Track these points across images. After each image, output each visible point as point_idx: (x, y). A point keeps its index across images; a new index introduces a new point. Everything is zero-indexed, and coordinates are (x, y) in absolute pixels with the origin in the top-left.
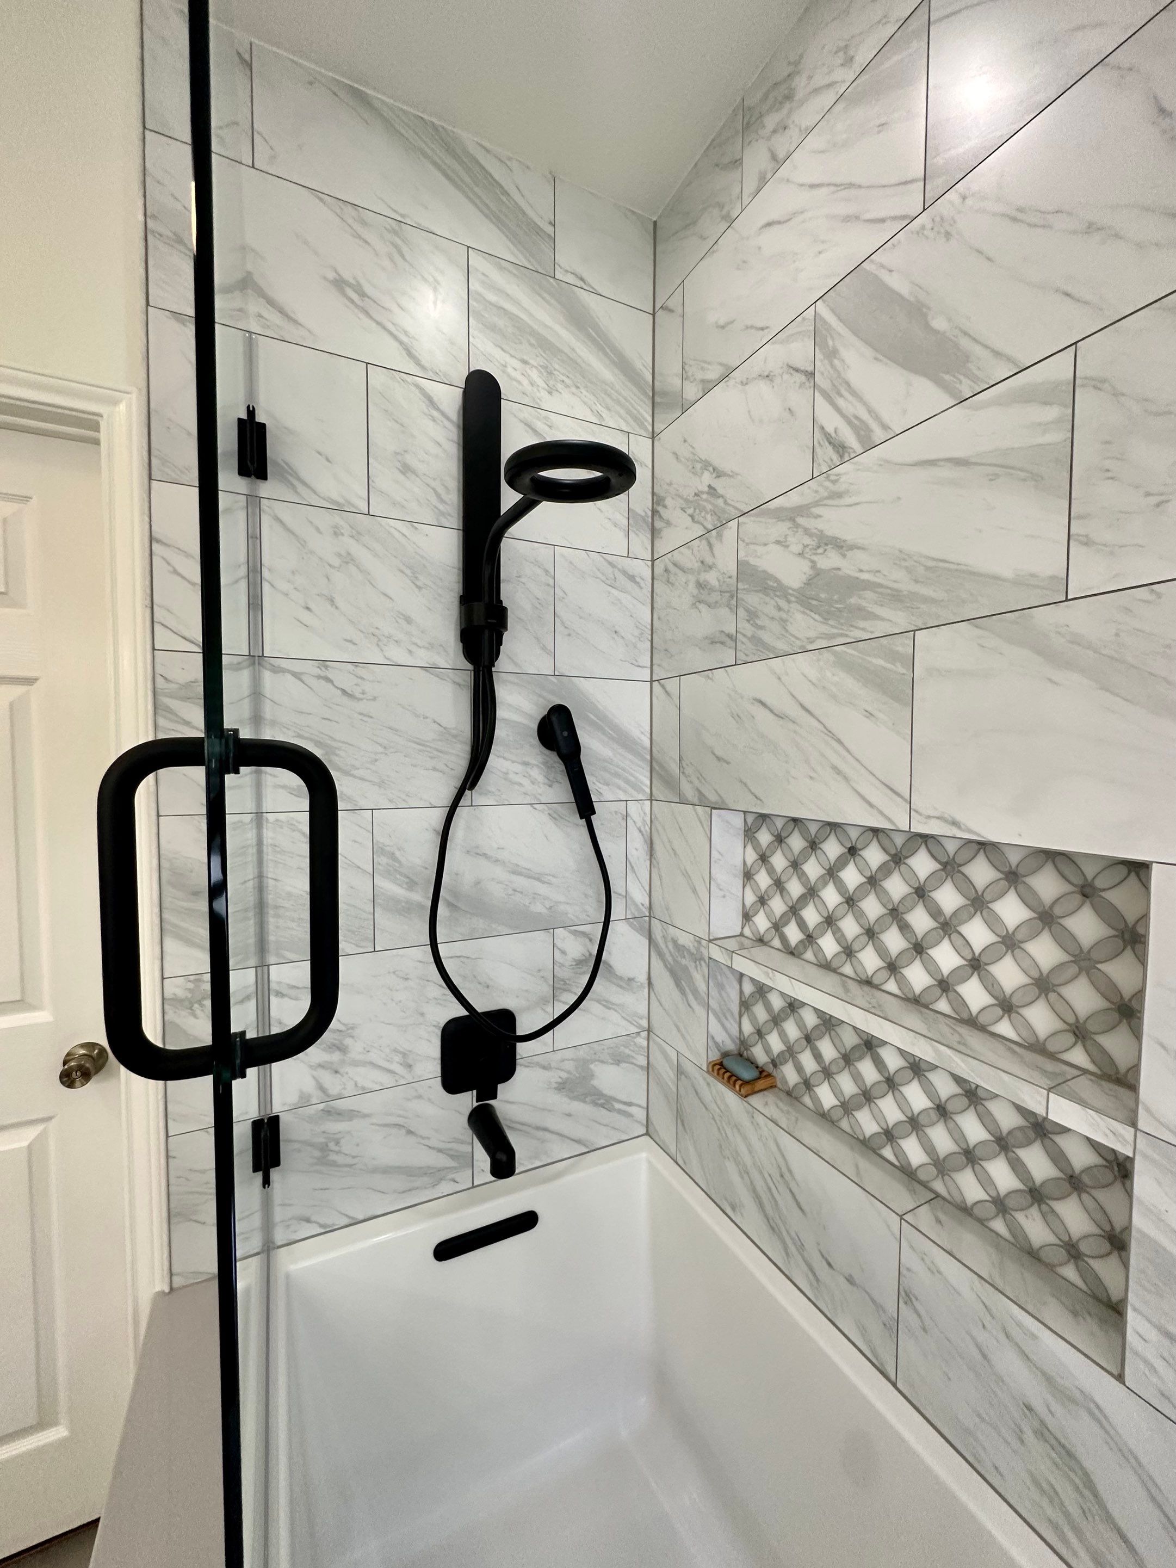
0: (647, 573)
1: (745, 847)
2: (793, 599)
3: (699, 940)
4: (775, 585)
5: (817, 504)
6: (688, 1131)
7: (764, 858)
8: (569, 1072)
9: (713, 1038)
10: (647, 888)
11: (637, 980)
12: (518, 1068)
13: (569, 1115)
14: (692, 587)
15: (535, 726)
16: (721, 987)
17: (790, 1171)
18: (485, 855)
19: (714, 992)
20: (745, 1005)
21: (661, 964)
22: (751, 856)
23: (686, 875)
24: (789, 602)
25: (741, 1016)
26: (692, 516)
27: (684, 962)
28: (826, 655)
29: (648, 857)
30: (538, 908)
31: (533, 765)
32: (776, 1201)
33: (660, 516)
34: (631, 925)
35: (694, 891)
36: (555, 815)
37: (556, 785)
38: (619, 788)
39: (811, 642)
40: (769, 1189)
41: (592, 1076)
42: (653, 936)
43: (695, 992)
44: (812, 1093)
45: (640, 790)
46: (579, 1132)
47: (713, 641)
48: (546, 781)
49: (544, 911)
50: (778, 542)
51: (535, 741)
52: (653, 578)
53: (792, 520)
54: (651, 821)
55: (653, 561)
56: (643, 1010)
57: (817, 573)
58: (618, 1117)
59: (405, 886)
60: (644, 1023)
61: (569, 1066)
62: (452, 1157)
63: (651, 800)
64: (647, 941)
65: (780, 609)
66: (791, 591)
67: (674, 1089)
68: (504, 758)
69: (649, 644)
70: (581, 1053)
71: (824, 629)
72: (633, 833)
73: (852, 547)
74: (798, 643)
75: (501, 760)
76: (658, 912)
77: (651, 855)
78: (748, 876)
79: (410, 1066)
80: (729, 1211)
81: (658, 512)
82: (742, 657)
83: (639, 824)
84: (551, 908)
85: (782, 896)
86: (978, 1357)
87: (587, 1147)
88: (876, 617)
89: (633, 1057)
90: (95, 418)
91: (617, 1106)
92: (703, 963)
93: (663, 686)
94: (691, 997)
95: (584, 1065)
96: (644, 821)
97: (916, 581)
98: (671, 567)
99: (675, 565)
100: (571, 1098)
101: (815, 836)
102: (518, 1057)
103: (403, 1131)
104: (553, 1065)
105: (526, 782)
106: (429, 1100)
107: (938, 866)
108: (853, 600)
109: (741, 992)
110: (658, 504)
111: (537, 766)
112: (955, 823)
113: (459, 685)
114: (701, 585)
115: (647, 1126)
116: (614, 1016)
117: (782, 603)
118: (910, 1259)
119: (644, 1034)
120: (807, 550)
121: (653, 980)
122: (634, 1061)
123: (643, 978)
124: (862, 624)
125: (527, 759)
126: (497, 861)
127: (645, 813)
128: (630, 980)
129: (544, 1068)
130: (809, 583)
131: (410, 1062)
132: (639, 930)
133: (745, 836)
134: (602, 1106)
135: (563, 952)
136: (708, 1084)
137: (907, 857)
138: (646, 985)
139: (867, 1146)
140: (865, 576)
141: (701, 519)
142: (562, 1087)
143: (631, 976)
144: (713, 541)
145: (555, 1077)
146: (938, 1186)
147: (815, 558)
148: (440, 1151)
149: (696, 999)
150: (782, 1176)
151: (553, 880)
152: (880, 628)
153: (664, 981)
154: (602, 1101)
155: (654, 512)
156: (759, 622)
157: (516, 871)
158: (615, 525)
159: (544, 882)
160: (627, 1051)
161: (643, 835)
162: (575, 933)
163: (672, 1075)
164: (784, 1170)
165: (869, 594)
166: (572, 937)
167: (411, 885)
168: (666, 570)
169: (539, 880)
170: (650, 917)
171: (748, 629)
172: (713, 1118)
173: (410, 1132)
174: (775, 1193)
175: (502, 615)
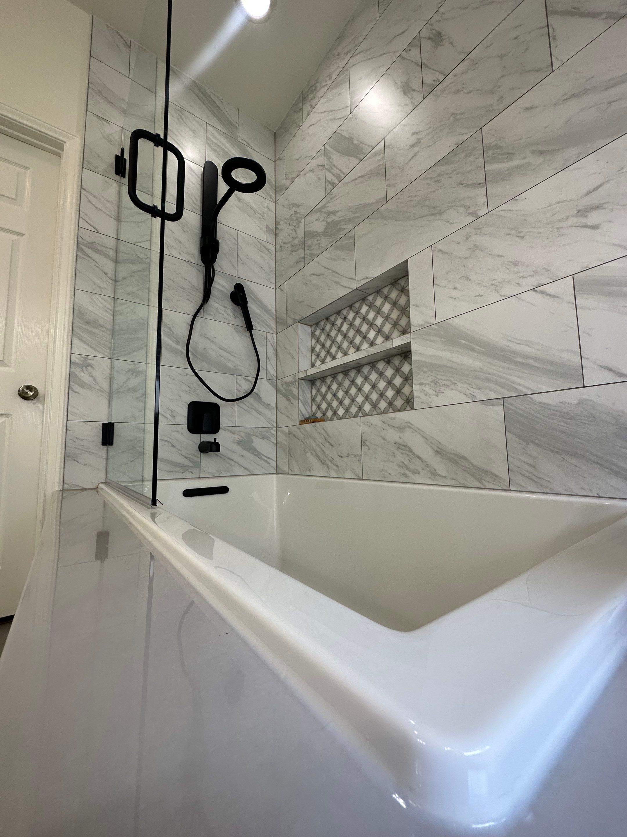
0: (274, 249)
1: (311, 340)
2: (321, 235)
3: (294, 375)
4: (316, 234)
5: (327, 203)
6: (292, 456)
7: (318, 340)
8: (242, 437)
9: (301, 411)
10: (275, 368)
11: (271, 405)
12: (220, 430)
13: (242, 456)
14: (290, 248)
15: (229, 294)
16: (304, 392)
18: (208, 338)
19: (301, 393)
20: (313, 400)
21: (281, 396)
22: (314, 341)
23: (290, 354)
24: (320, 237)
25: (312, 405)
26: (289, 224)
27: (289, 388)
28: (332, 248)
30: (229, 365)
31: (228, 309)
33: (278, 229)
34: (268, 382)
35: (293, 357)
36: (237, 330)
37: (237, 318)
38: (263, 326)
39: (327, 246)
40: (322, 449)
41: (252, 441)
42: (278, 388)
43: (294, 397)
45: (272, 330)
46: (246, 465)
47: (297, 263)
48: (233, 316)
49: (232, 367)
50: (317, 220)
51: (229, 300)
52: (276, 251)
53: (320, 211)
54: (276, 342)
55: (276, 245)
56: (274, 418)
57: (328, 223)
58: (264, 463)
59: (175, 342)
60: (275, 424)
61: (243, 435)
62: (191, 461)
63: (276, 334)
64: (275, 391)
65: (318, 240)
66: (321, 233)
67: (286, 443)
68: (217, 303)
69: (275, 275)
70: (248, 430)
71: (331, 240)
72: (269, 345)
73: (337, 211)
74: (324, 248)
75: (215, 303)
76: (279, 377)
77: (276, 356)
78: (313, 350)
79: (174, 417)
81: (277, 228)
82: (306, 262)
83: (272, 342)
84: (235, 366)
85: (324, 349)
87: (250, 473)
88: (345, 229)
89: (270, 438)
90: (63, 143)
91: (264, 458)
92: (296, 383)
93: (280, 289)
94: (292, 400)
95: (249, 435)
97: (354, 214)
98: (283, 245)
99: (284, 243)
100: (243, 449)
101: (334, 321)
102: (220, 425)
103: (170, 444)
104: (236, 432)
105: (225, 314)
106: (182, 434)
107: (368, 307)
108: (338, 227)
109: (312, 396)
110: (277, 225)
111: (230, 309)
112: (367, 278)
113: (199, 271)
114: (293, 246)
115: (276, 470)
116: (262, 418)
117: (319, 238)
118: (365, 428)
119: (275, 429)
120: (325, 218)
121: (278, 406)
123: (274, 405)
124: (341, 233)
125: (226, 305)
126: (213, 342)
127: (274, 339)
128: (268, 405)
129: (232, 433)
130: (326, 228)
131: (174, 415)
132: (272, 385)
133: (311, 336)
134: (257, 456)
135: (240, 386)
136: (299, 429)
138: (275, 409)
140: (341, 219)
141: (292, 224)
142: (239, 443)
143: (269, 403)
144: (297, 229)
145: (237, 438)
147: (327, 220)
148: (186, 457)
150: (326, 440)
151: (236, 355)
152: (345, 232)
153: (282, 401)
154: (256, 454)
155: (276, 228)
156: (312, 248)
157: (221, 348)
158: (261, 229)
159: (232, 355)
160: (267, 435)
161: (273, 347)
162: (245, 379)
163: (286, 438)
164: (327, 436)
165: (343, 223)
166: (244, 381)
167: (178, 342)
168: (281, 247)
169: (230, 354)
170: (276, 380)
171: (308, 252)
172: (302, 441)
173: (173, 446)
174: (324, 449)
175: (217, 243)
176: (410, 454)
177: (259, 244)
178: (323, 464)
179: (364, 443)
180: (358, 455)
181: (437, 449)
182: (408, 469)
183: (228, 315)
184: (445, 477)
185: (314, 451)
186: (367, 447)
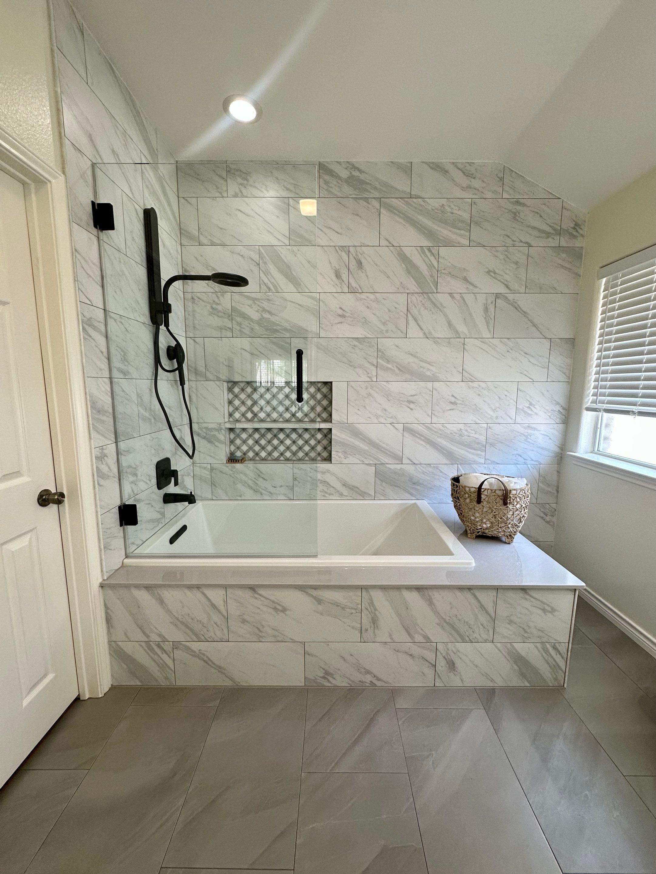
0: (182, 296)
1: (228, 394)
3: (219, 424)
4: (248, 317)
5: (262, 299)
6: (217, 486)
7: (236, 396)
8: (180, 480)
9: (225, 452)
14: (209, 308)
15: (166, 350)
19: (226, 439)
20: (232, 442)
21: (199, 438)
22: (232, 396)
23: (211, 404)
24: (253, 323)
25: (230, 446)
27: (212, 433)
28: (267, 340)
32: (257, 484)
35: (217, 409)
36: (172, 385)
39: (262, 335)
40: (255, 482)
42: (194, 430)
43: (219, 441)
44: (258, 455)
50: (248, 305)
51: (166, 356)
53: (254, 301)
54: (189, 389)
57: (263, 318)
60: (192, 461)
62: (161, 514)
63: (189, 381)
65: (250, 324)
66: (254, 320)
67: (209, 477)
70: (182, 473)
71: (266, 332)
74: (257, 335)
76: (196, 421)
78: (231, 402)
79: (151, 481)
80: (240, 498)
82: (234, 335)
84: (173, 420)
85: (244, 406)
88: (281, 333)
92: (222, 431)
93: (193, 340)
94: (217, 444)
95: (182, 476)
97: (290, 327)
103: (151, 506)
106: (155, 493)
107: (290, 390)
108: (274, 327)
109: (230, 438)
113: (151, 332)
114: (213, 309)
118: (296, 471)
119: (192, 465)
120: (259, 311)
122: (191, 475)
124: (278, 334)
127: (187, 386)
130: (260, 320)
133: (228, 390)
136: (228, 467)
139: (277, 459)
140: (277, 322)
147: (262, 314)
148: (158, 512)
152: (282, 336)
153: (201, 443)
156: (242, 326)
159: (171, 410)
160: (190, 471)
161: (188, 393)
162: (178, 429)
163: (208, 473)
164: (260, 474)
165: (278, 327)
171: (237, 327)
172: (231, 476)
176: (328, 485)
178: (256, 491)
179: (295, 479)
180: (290, 486)
181: (343, 483)
182: (326, 493)
184: (347, 496)
185: (246, 483)
186: (297, 482)
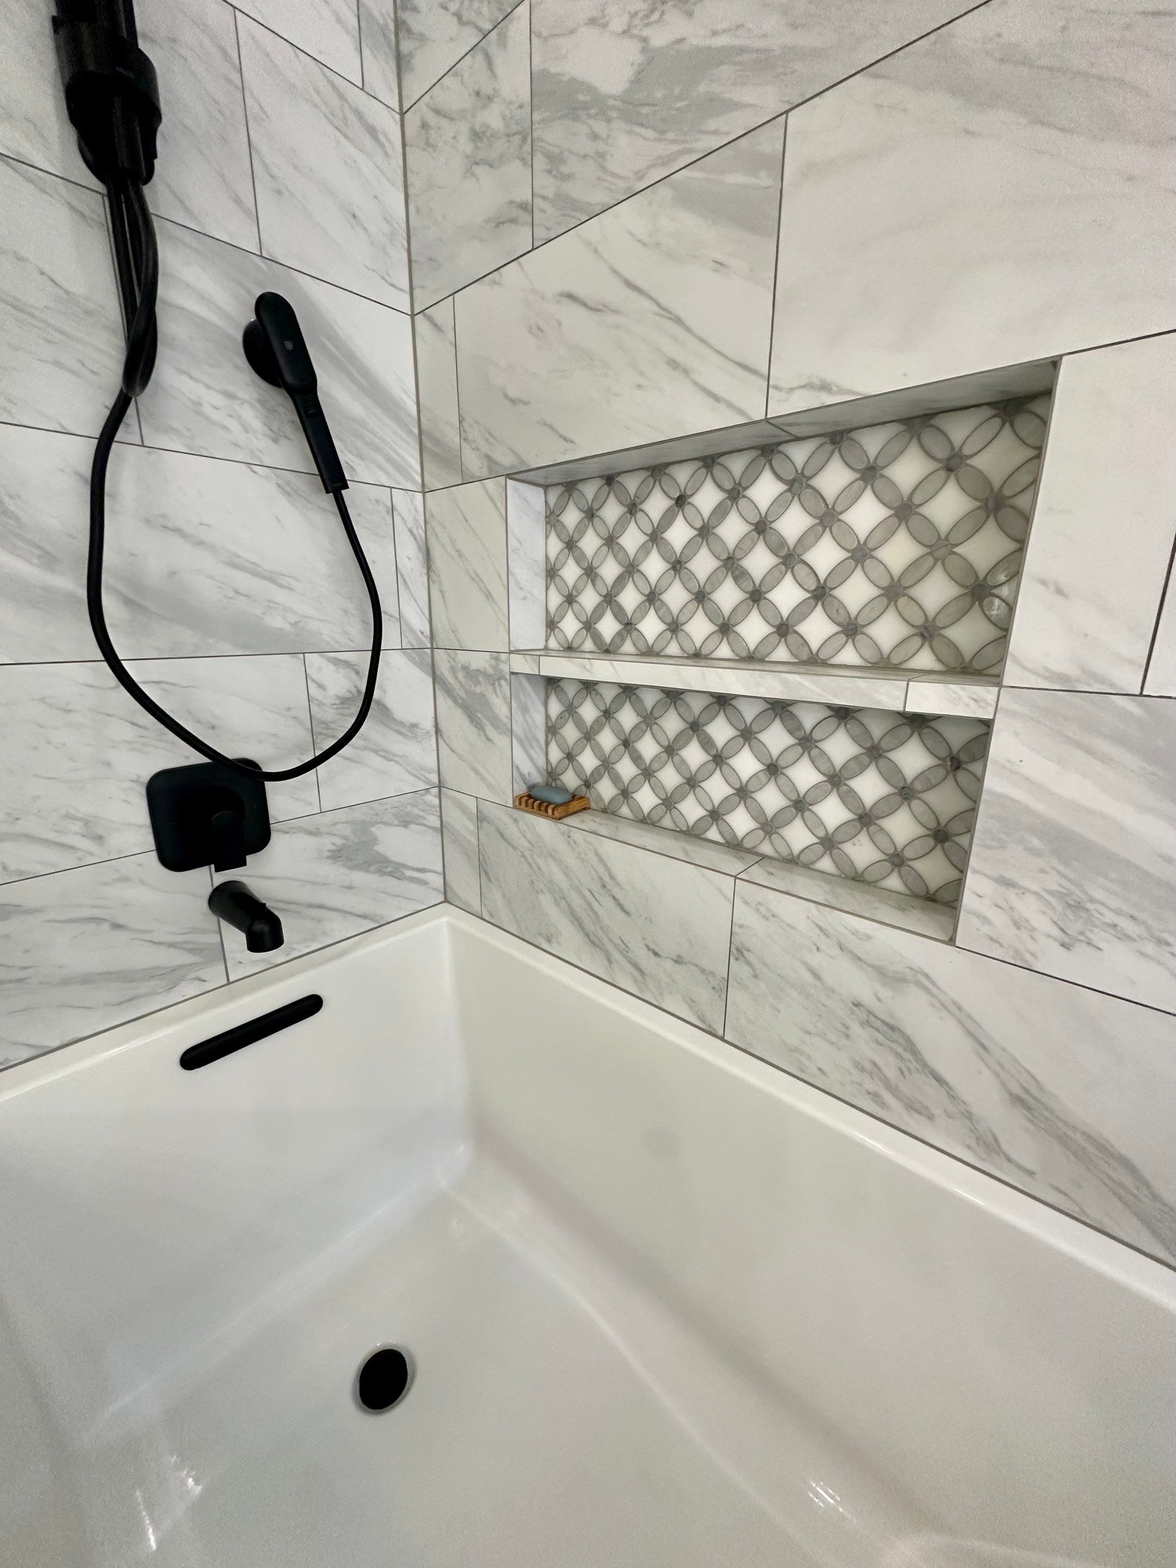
0: (394, 131)
1: (547, 538)
2: (613, 114)
3: (496, 655)
4: (588, 98)
6: (493, 879)
7: (571, 545)
8: (345, 838)
9: (518, 768)
10: (427, 614)
11: (422, 726)
12: (274, 836)
13: (350, 888)
14: (465, 145)
15: (238, 336)
16: (525, 710)
17: (612, 877)
18: (178, 531)
19: (518, 716)
20: (552, 730)
21: (450, 702)
22: (555, 546)
23: (476, 579)
24: (609, 121)
25: (547, 744)
26: (458, 15)
27: (478, 689)
28: (664, 192)
29: (425, 571)
30: (277, 622)
31: (243, 401)
32: (596, 913)
33: (409, 31)
34: (411, 659)
35: (488, 595)
36: (288, 489)
37: (283, 441)
38: (380, 468)
39: (641, 178)
40: (589, 904)
41: (375, 840)
42: (438, 672)
43: (495, 721)
44: (631, 801)
45: (408, 477)
46: (363, 905)
47: (499, 223)
48: (268, 432)
49: (287, 627)
50: (592, 21)
51: (242, 360)
52: (404, 145)
54: (426, 522)
55: (402, 114)
56: (431, 762)
57: (651, 55)
58: (413, 886)
59: (35, 561)
60: (434, 778)
61: (346, 830)
62: (192, 951)
63: (424, 493)
64: (430, 680)
65: (595, 137)
66: (611, 102)
67: (474, 841)
68: (191, 378)
69: (405, 254)
70: (358, 814)
71: (663, 149)
72: (404, 538)
74: (622, 184)
75: (185, 378)
76: (442, 641)
77: (429, 568)
78: (552, 573)
79: (99, 839)
80: (545, 945)
81: (404, 22)
82: (541, 234)
83: (410, 524)
84: (296, 624)
85: (594, 585)
86: (809, 979)
87: (376, 922)
88: (736, 106)
89: (424, 818)
91: (409, 873)
92: (503, 682)
93: (430, 319)
94: (489, 729)
95: (363, 828)
96: (416, 520)
97: (794, 26)
98: (432, 119)
99: (437, 112)
100: (350, 868)
101: (635, 496)
102: (271, 821)
103: (106, 926)
104: (323, 829)
105: (232, 424)
106: (143, 882)
107: (784, 487)
108: (702, 89)
109: (547, 716)
110: (404, 8)
111: (252, 405)
112: (825, 387)
114: (477, 136)
115: (445, 893)
116: (395, 769)
117: (599, 127)
118: (744, 914)
119: (435, 791)
120: (637, 21)
121: (442, 726)
122: (425, 822)
123: (429, 725)
124: (712, 124)
125: (231, 388)
126: (200, 543)
127: (416, 510)
128: (414, 726)
129: (310, 833)
130: (638, 80)
131: (99, 831)
132: (420, 665)
133: (547, 523)
134: (390, 874)
135: (321, 686)
136: (516, 820)
137: (746, 489)
138: (434, 734)
139: (693, 834)
140: (721, 41)
141: (473, 17)
142: (336, 855)
143: (414, 721)
144: (493, 50)
145: (327, 843)
146: (766, 848)
147: (646, 32)
148: (171, 945)
149: (496, 727)
150: (604, 886)
151: (294, 584)
152: (737, 123)
153: (454, 719)
154: (389, 869)
155: (399, 25)
156: (564, 169)
157: (235, 564)
158: (339, 20)
159: (281, 586)
160: (416, 811)
161: (415, 539)
162: (336, 662)
163: (471, 827)
164: (607, 879)
165: (726, 71)
166: (331, 667)
167: (49, 560)
168: (425, 126)
169: (272, 580)
170: (432, 649)
171: (546, 184)
172: (523, 856)
173: (117, 926)
174: (596, 906)
175: (143, 67)
176: (907, 1056)
177: (334, 101)
178: (593, 943)
179: (737, 951)
180: (713, 974)
181: (1018, 1091)
182: (894, 1090)
183: (246, 429)
184: (1031, 1173)
185: (564, 898)
186: (746, 968)
